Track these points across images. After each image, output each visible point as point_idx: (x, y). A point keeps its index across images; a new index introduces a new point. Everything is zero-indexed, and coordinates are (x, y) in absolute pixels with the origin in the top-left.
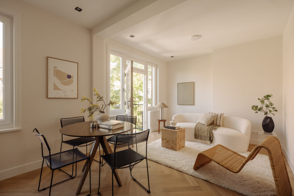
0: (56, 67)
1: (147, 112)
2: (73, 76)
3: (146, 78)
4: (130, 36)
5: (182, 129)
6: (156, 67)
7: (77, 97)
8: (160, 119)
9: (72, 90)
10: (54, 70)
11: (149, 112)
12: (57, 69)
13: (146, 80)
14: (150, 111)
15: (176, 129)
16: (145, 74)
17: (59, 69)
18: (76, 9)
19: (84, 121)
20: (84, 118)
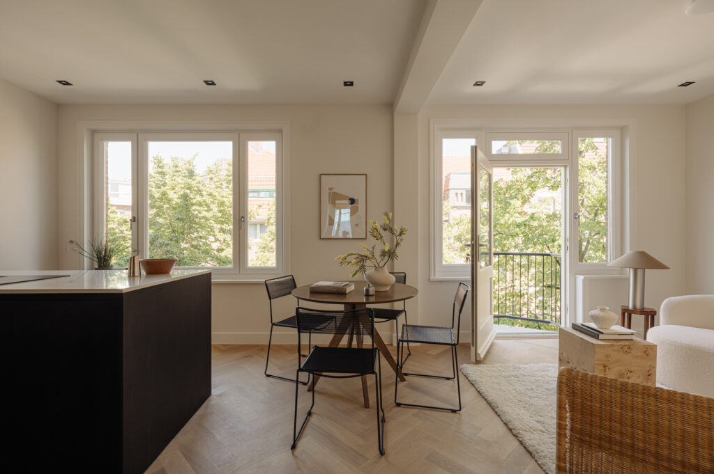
0: (331, 189)
1: (575, 278)
2: (357, 200)
3: (568, 177)
4: (474, 85)
5: (635, 342)
6: (619, 134)
7: (364, 237)
8: (631, 307)
9: (357, 225)
10: (330, 193)
11: (580, 278)
12: (334, 191)
13: (568, 184)
14: (582, 277)
15: (601, 336)
16: (565, 167)
17: (338, 192)
18: (346, 84)
19: (405, 283)
20: (405, 276)
